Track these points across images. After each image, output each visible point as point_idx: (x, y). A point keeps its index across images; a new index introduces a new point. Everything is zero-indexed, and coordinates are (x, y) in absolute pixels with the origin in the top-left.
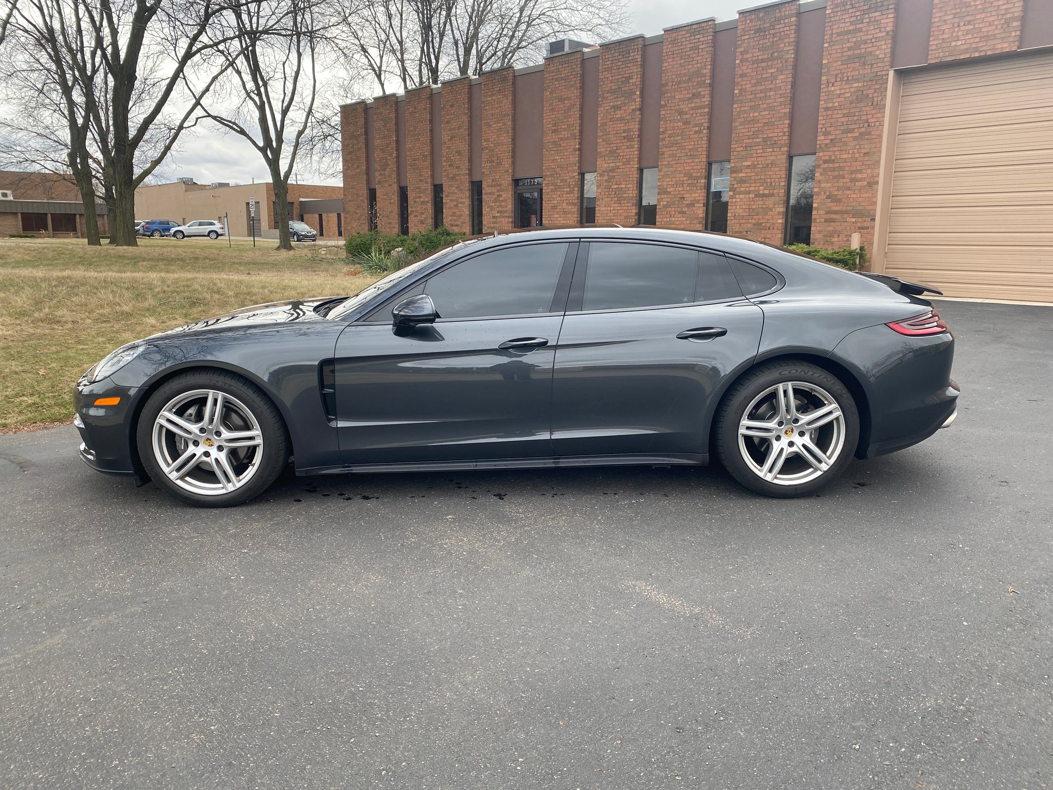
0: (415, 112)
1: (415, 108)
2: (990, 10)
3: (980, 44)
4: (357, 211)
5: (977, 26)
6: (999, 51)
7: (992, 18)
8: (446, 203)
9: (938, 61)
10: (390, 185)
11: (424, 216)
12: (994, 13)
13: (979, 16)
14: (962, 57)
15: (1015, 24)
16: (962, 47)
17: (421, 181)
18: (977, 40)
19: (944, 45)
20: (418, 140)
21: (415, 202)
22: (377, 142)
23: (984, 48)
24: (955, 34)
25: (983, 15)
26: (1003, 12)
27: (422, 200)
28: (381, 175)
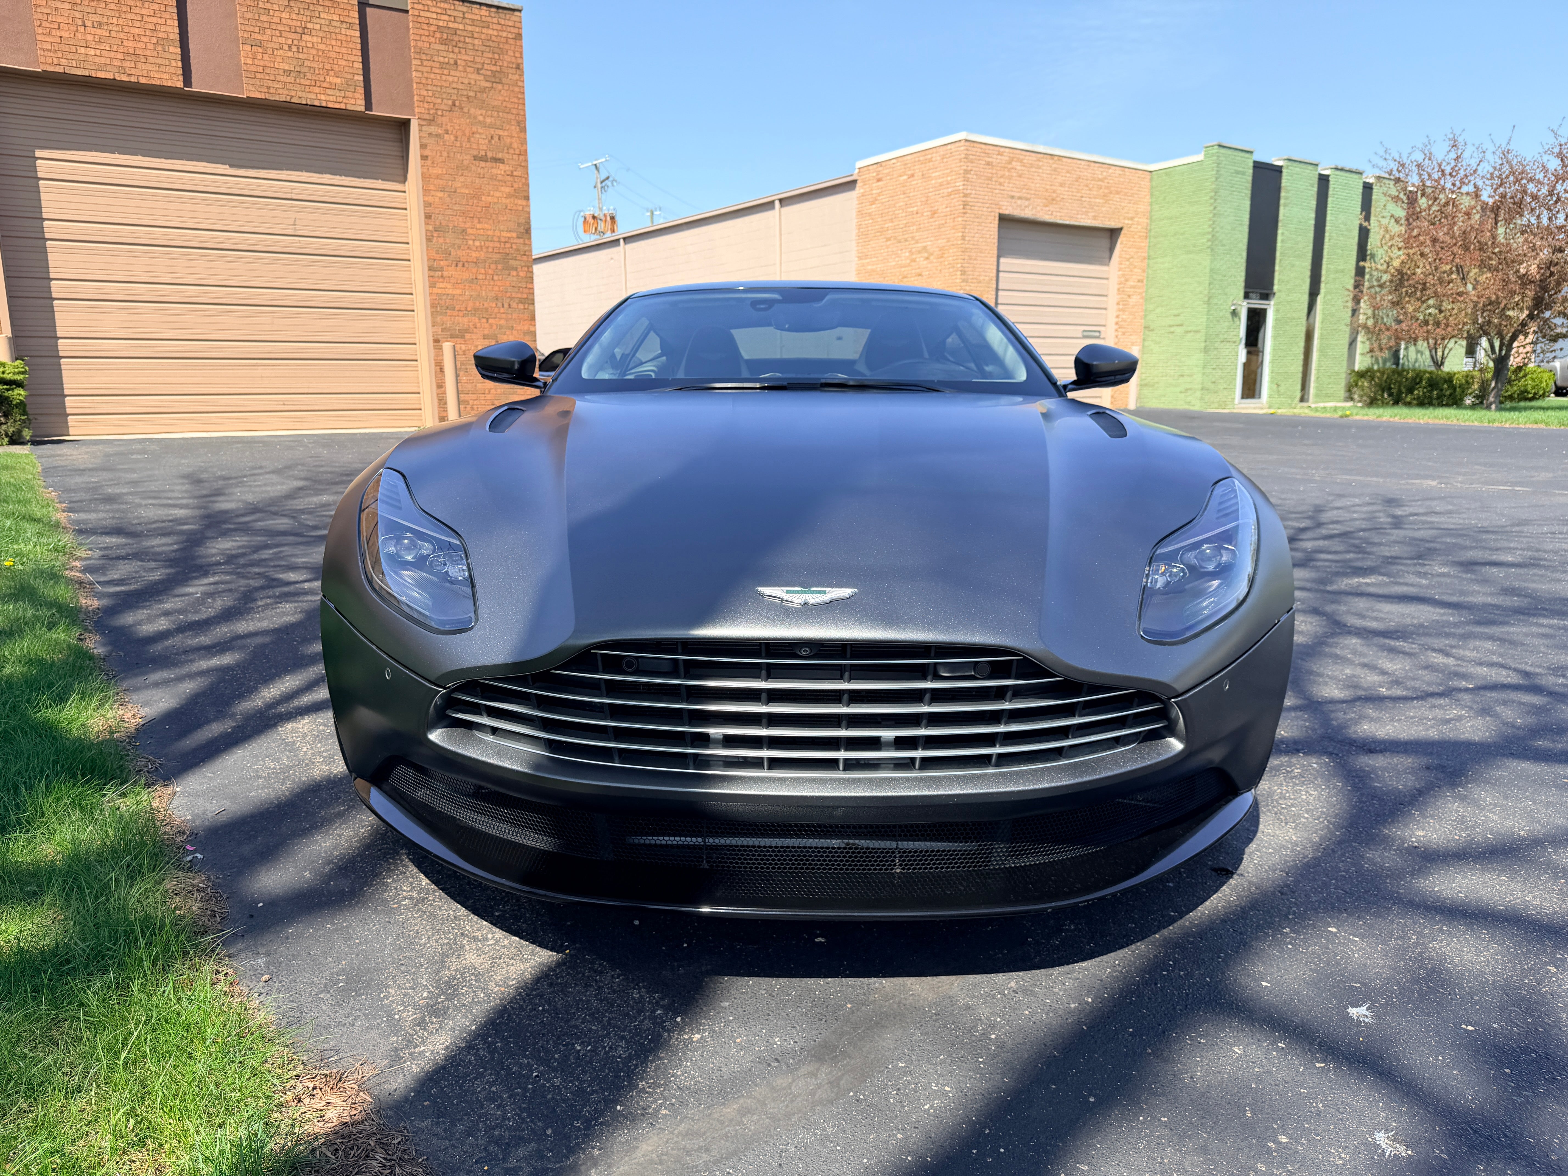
2: (129, 16)
3: (126, 64)
5: (113, 34)
6: (158, 83)
7: (136, 31)
9: (60, 70)
12: (138, 24)
13: (115, 20)
14: (101, 75)
15: (172, 49)
16: (97, 60)
18: (120, 56)
19: (67, 48)
23: (133, 72)
24: (79, 36)
25: (121, 22)
26: (151, 27)
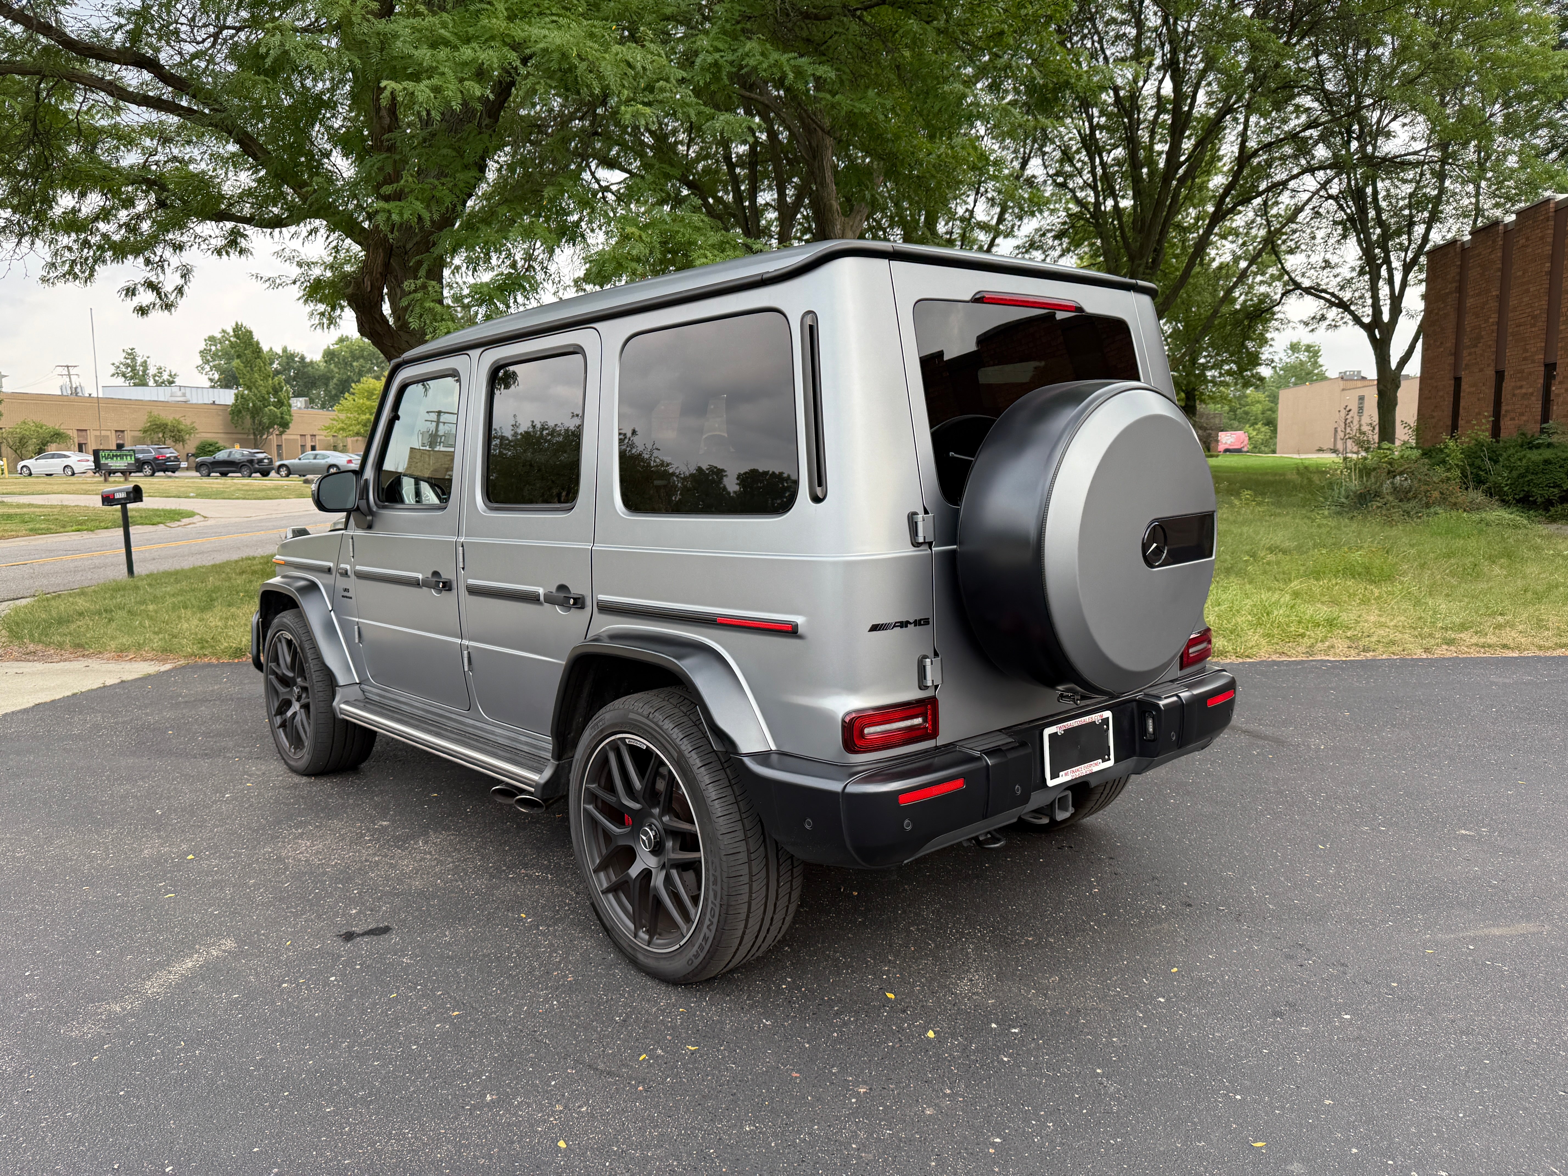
0: (1526, 246)
1: (1527, 239)
4: (1435, 414)
8: (1558, 395)
10: (1481, 370)
11: (1524, 418)
17: (1525, 359)
20: (1527, 291)
21: (1514, 395)
22: (1470, 302)
27: (1524, 391)
28: (1470, 354)
